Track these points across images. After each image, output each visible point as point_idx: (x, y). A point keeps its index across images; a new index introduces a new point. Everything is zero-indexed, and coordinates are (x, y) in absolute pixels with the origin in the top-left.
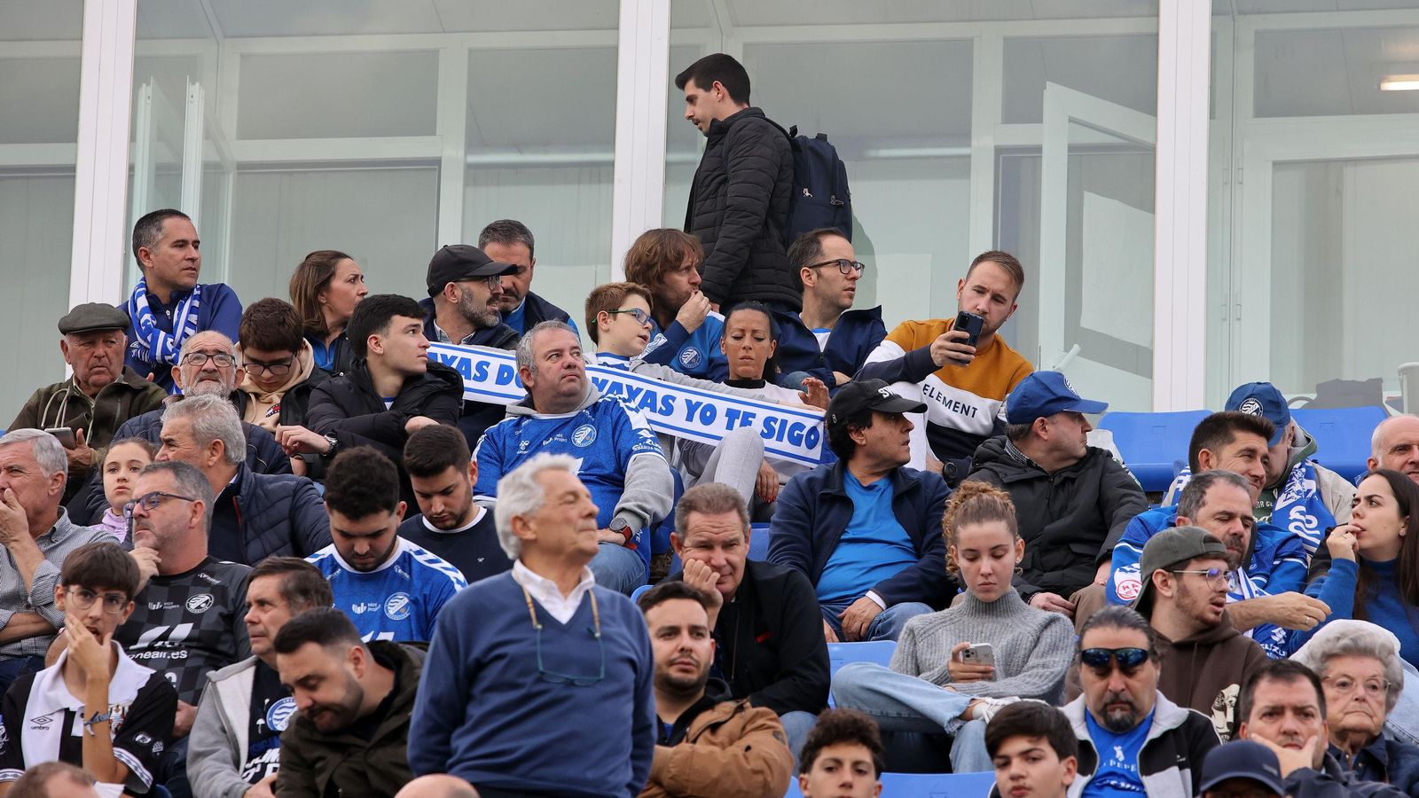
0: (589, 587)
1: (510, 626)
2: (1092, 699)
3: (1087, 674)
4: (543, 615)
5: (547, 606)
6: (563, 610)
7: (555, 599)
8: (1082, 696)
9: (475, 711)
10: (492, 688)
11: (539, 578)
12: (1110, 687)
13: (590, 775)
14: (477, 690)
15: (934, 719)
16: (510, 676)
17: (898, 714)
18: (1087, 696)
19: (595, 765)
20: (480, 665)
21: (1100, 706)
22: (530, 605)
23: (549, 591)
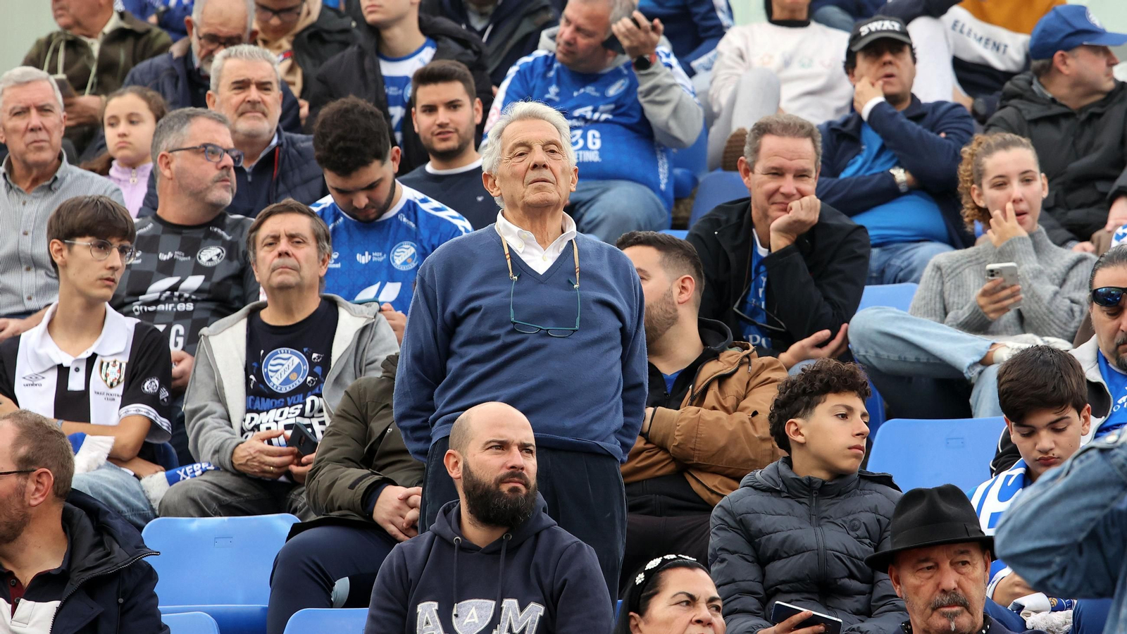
0: (572, 238)
1: (484, 280)
2: (1104, 338)
3: (1098, 314)
4: (521, 268)
5: (525, 258)
6: (540, 260)
7: (535, 251)
8: (1094, 337)
9: (453, 365)
10: (468, 343)
11: (516, 229)
12: (1122, 328)
13: (569, 423)
14: (455, 345)
15: (953, 364)
16: (484, 329)
17: (916, 358)
18: (1099, 337)
19: (577, 413)
20: (457, 320)
21: (1113, 347)
22: (508, 256)
23: (527, 243)
